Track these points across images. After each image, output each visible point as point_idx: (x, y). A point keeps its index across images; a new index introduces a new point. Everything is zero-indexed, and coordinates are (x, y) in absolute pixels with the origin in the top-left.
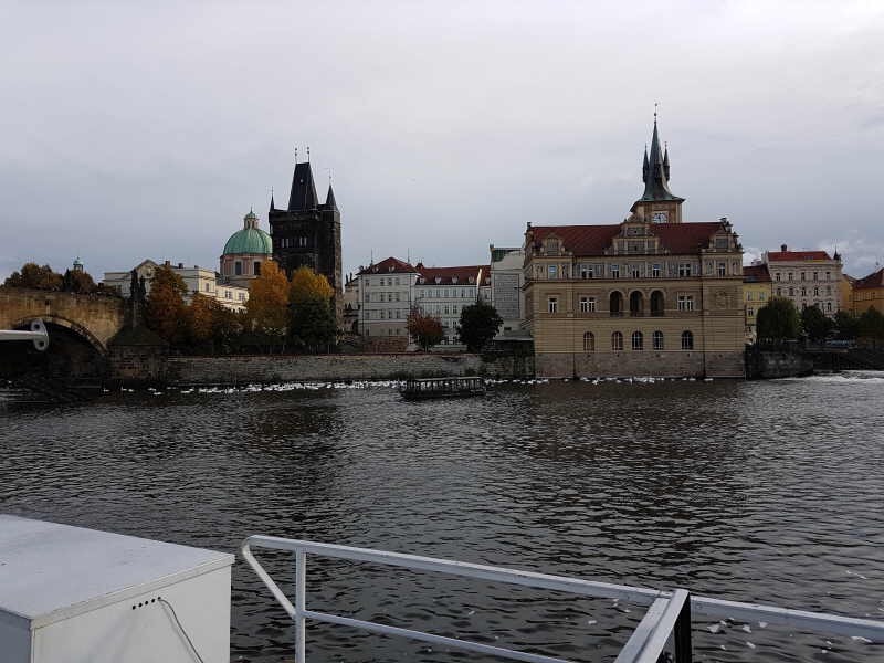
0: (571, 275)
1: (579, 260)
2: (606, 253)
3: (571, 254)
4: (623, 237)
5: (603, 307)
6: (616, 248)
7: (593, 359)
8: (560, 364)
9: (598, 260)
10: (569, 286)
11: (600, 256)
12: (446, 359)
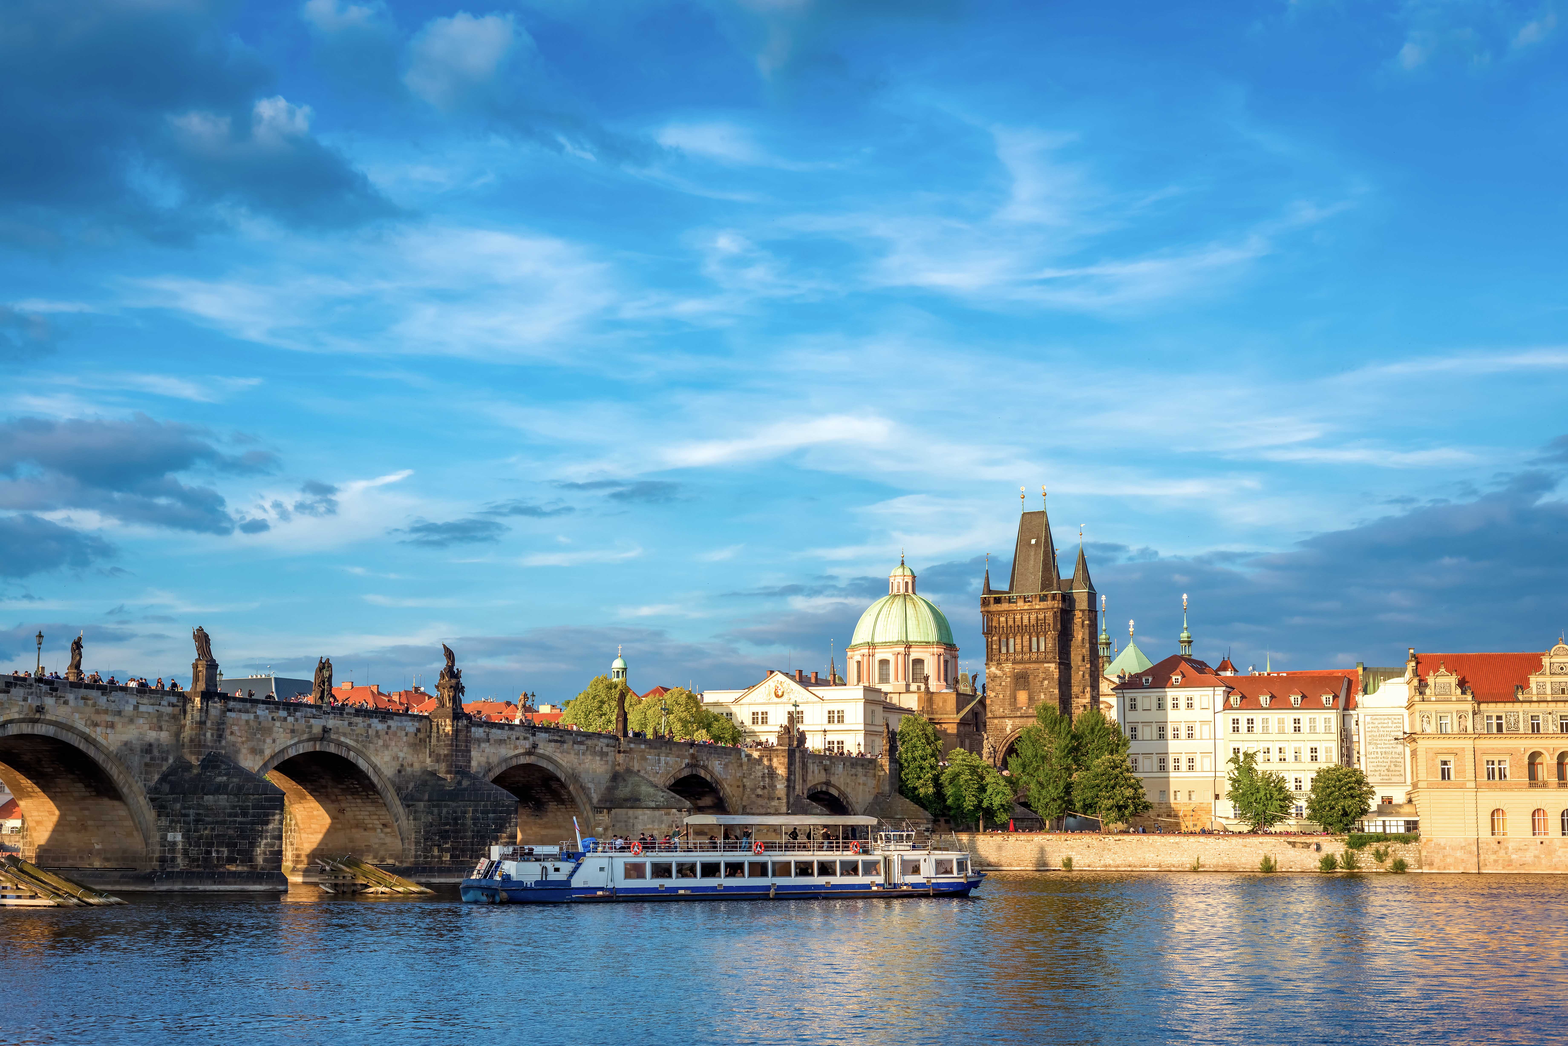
0: (1470, 729)
1: (1483, 706)
2: (1521, 698)
3: (1470, 698)
4: (1543, 674)
5: (1517, 773)
6: (1534, 691)
7: (1507, 848)
8: (1459, 854)
9: (1509, 706)
10: (1468, 744)
11: (1513, 702)
12: (1294, 844)
